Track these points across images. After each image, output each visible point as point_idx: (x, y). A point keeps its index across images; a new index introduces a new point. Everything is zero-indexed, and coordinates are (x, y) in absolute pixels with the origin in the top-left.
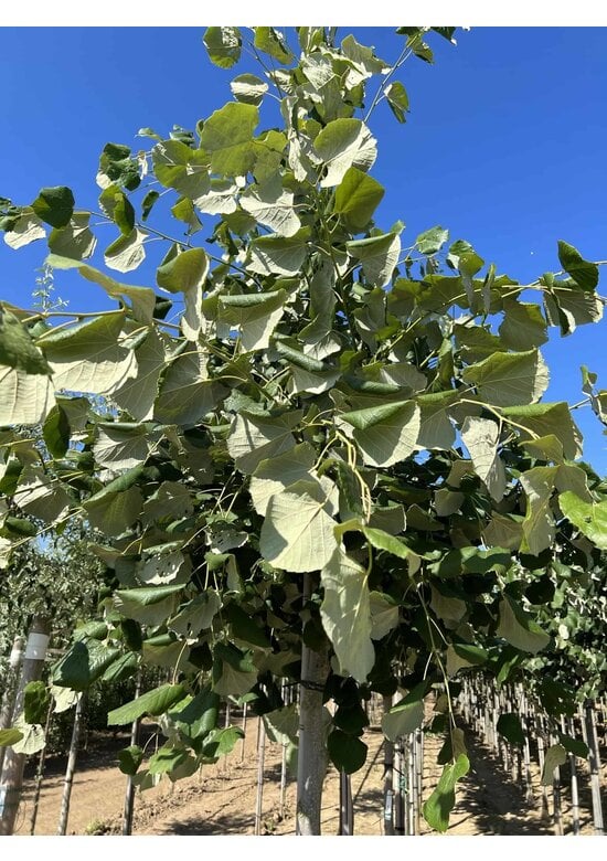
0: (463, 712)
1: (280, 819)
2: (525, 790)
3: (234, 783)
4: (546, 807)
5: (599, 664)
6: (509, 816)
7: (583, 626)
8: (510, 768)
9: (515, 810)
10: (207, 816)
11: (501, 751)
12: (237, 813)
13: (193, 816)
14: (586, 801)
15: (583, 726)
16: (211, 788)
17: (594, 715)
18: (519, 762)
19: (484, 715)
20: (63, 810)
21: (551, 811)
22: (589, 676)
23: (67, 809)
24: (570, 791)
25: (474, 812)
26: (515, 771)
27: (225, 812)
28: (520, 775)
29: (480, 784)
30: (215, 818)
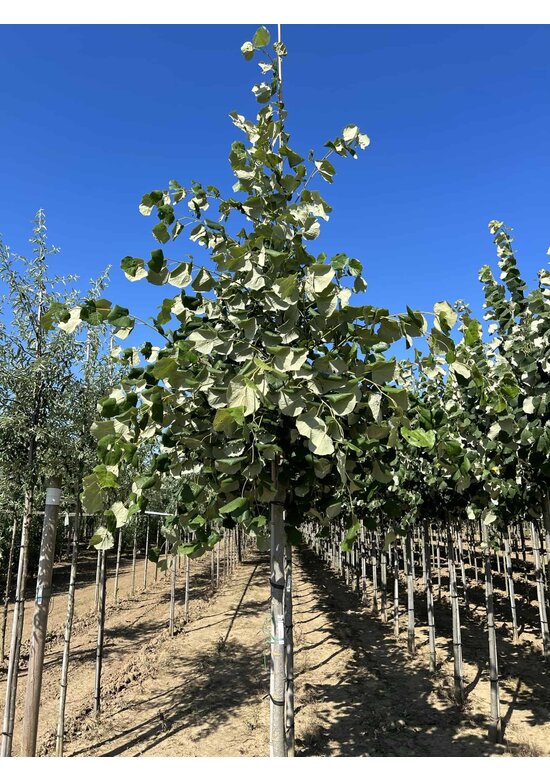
0: (315, 548)
1: (185, 623)
2: (361, 596)
3: (142, 603)
4: (376, 604)
5: (416, 500)
6: (349, 612)
7: (408, 476)
8: (350, 582)
9: (354, 608)
10: (128, 624)
11: (344, 572)
12: (150, 621)
13: (117, 625)
14: (403, 600)
15: (405, 554)
16: (125, 607)
17: (413, 546)
18: (358, 579)
19: (331, 547)
20: (70, 603)
21: (379, 607)
22: (409, 509)
23: (73, 602)
24: (393, 595)
25: (325, 611)
26: (354, 585)
27: (141, 621)
28: (358, 587)
29: (329, 594)
30: (135, 625)
